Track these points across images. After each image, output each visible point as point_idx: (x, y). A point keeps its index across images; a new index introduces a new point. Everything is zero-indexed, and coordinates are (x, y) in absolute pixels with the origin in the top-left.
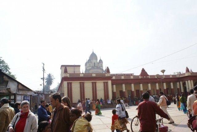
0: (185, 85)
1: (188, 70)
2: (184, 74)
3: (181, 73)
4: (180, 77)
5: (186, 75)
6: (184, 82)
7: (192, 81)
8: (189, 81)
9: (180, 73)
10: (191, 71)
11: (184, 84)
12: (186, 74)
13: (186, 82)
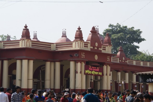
0: (13, 71)
1: (26, 34)
2: (17, 42)
3: (11, 39)
4: (6, 48)
5: (20, 46)
6: (12, 62)
7: (31, 62)
8: (25, 62)
9: (9, 37)
10: (35, 37)
11: (12, 67)
12: (21, 42)
13: (18, 62)
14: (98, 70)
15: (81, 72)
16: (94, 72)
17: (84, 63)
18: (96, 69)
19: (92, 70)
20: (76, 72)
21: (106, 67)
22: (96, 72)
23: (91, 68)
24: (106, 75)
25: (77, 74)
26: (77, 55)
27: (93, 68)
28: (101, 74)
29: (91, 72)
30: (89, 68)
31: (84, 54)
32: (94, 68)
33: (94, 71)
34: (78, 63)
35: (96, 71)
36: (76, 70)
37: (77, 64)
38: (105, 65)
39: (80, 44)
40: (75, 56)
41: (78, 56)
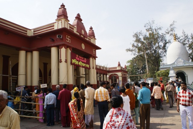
14: (85, 62)
15: (66, 61)
16: (81, 63)
17: (70, 50)
18: (84, 59)
19: (79, 60)
20: (59, 61)
21: (92, 59)
22: (84, 64)
23: (78, 57)
24: (93, 68)
25: (62, 63)
26: (60, 36)
27: (80, 58)
28: (88, 67)
29: (79, 63)
30: (76, 58)
31: (69, 38)
32: (82, 59)
33: (82, 61)
34: (62, 48)
35: (83, 62)
36: (60, 59)
37: (61, 50)
38: (91, 58)
39: (65, 23)
40: (57, 37)
41: (61, 38)
